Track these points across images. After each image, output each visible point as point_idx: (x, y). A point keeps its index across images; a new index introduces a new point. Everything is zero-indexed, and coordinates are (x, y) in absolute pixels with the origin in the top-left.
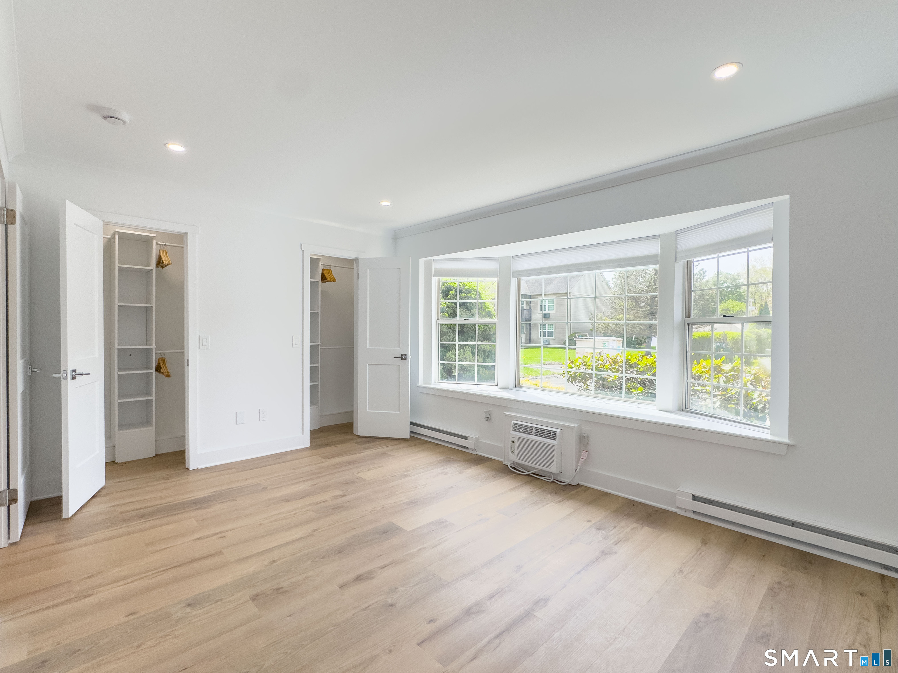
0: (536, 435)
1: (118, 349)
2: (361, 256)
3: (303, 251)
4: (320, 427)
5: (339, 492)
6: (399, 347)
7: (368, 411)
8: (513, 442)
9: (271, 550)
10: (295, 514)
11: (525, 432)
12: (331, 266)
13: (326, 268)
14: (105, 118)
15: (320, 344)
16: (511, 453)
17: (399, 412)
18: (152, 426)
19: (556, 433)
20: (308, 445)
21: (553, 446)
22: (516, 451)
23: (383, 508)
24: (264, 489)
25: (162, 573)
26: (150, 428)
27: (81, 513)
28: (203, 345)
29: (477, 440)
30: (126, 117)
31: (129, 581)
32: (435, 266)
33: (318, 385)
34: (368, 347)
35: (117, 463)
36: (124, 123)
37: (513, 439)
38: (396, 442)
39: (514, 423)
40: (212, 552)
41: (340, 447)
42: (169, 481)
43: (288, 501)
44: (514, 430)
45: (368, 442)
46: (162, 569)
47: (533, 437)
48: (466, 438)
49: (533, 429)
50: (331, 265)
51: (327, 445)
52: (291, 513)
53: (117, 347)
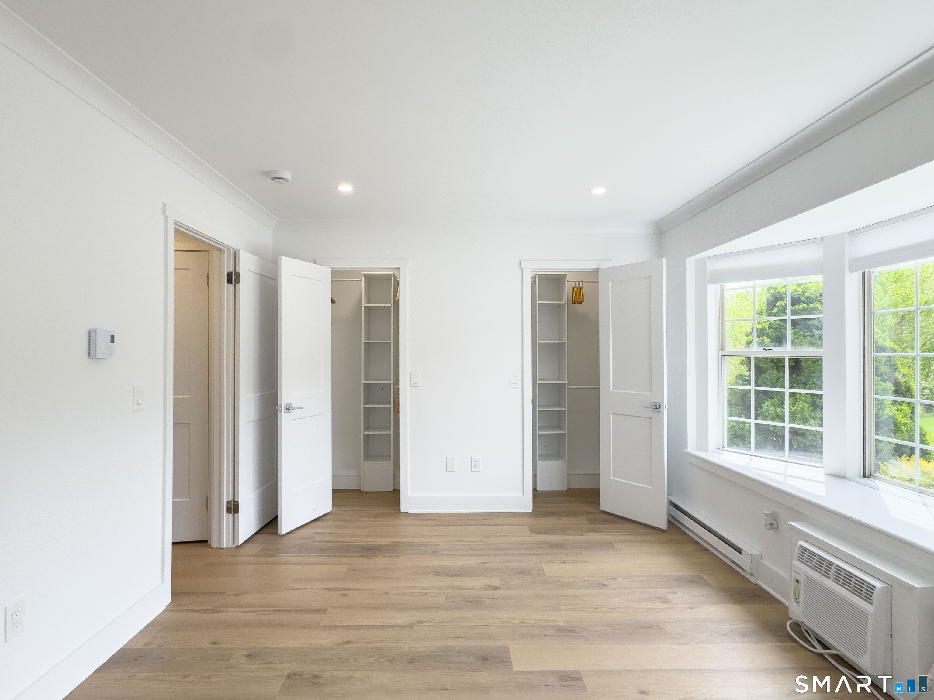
0: (837, 580)
1: (364, 384)
2: (604, 266)
3: (523, 269)
4: (568, 489)
5: (496, 582)
6: (651, 391)
7: (612, 478)
8: (798, 581)
9: (360, 627)
10: (426, 593)
11: (817, 568)
12: (583, 282)
13: (578, 285)
14: (273, 179)
15: (567, 382)
16: (793, 600)
17: (651, 486)
18: (390, 460)
19: (873, 590)
20: (530, 509)
21: (864, 615)
22: (801, 600)
23: (523, 622)
24: (436, 553)
25: (272, 612)
26: (389, 462)
27: (296, 533)
28: (413, 383)
29: (756, 560)
30: (287, 175)
31: (247, 609)
32: (712, 266)
33: (565, 434)
34: (611, 390)
35: (363, 491)
36: (287, 181)
37: (799, 578)
38: (642, 530)
39: (801, 546)
40: (321, 608)
41: (565, 521)
42: (378, 519)
43: (438, 575)
44: (801, 559)
45: (607, 522)
46: (274, 609)
47: (830, 584)
48: (739, 551)
49: (833, 567)
50: (584, 280)
51: (552, 514)
52: (423, 591)
53: (363, 382)
